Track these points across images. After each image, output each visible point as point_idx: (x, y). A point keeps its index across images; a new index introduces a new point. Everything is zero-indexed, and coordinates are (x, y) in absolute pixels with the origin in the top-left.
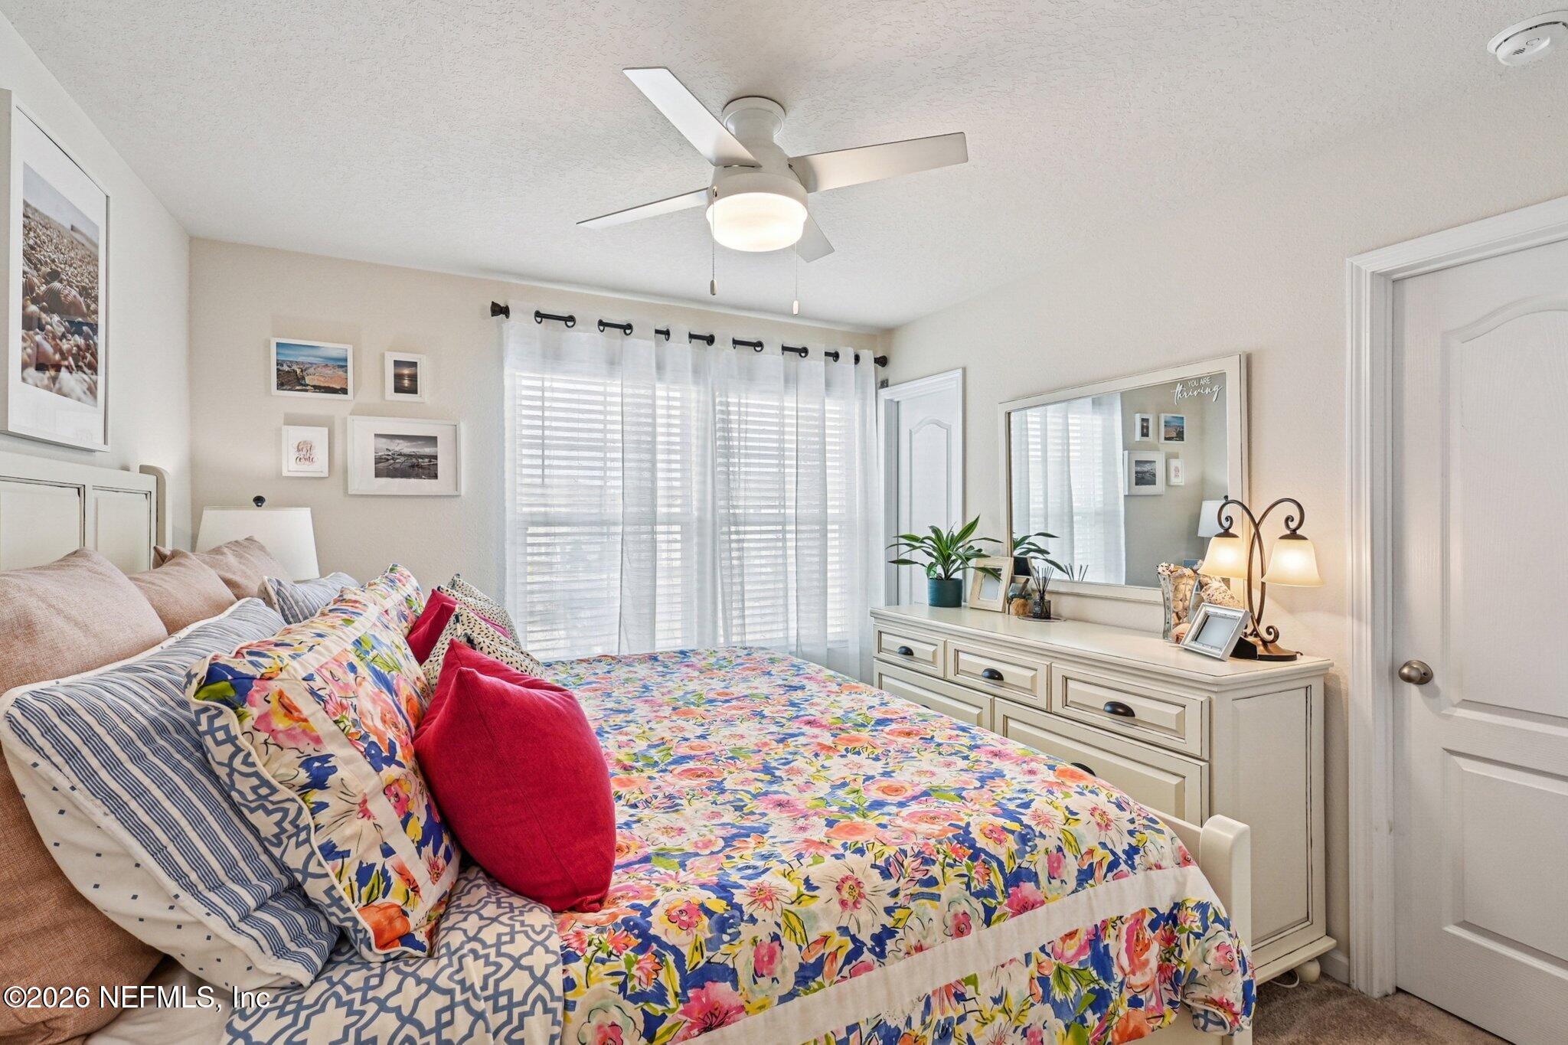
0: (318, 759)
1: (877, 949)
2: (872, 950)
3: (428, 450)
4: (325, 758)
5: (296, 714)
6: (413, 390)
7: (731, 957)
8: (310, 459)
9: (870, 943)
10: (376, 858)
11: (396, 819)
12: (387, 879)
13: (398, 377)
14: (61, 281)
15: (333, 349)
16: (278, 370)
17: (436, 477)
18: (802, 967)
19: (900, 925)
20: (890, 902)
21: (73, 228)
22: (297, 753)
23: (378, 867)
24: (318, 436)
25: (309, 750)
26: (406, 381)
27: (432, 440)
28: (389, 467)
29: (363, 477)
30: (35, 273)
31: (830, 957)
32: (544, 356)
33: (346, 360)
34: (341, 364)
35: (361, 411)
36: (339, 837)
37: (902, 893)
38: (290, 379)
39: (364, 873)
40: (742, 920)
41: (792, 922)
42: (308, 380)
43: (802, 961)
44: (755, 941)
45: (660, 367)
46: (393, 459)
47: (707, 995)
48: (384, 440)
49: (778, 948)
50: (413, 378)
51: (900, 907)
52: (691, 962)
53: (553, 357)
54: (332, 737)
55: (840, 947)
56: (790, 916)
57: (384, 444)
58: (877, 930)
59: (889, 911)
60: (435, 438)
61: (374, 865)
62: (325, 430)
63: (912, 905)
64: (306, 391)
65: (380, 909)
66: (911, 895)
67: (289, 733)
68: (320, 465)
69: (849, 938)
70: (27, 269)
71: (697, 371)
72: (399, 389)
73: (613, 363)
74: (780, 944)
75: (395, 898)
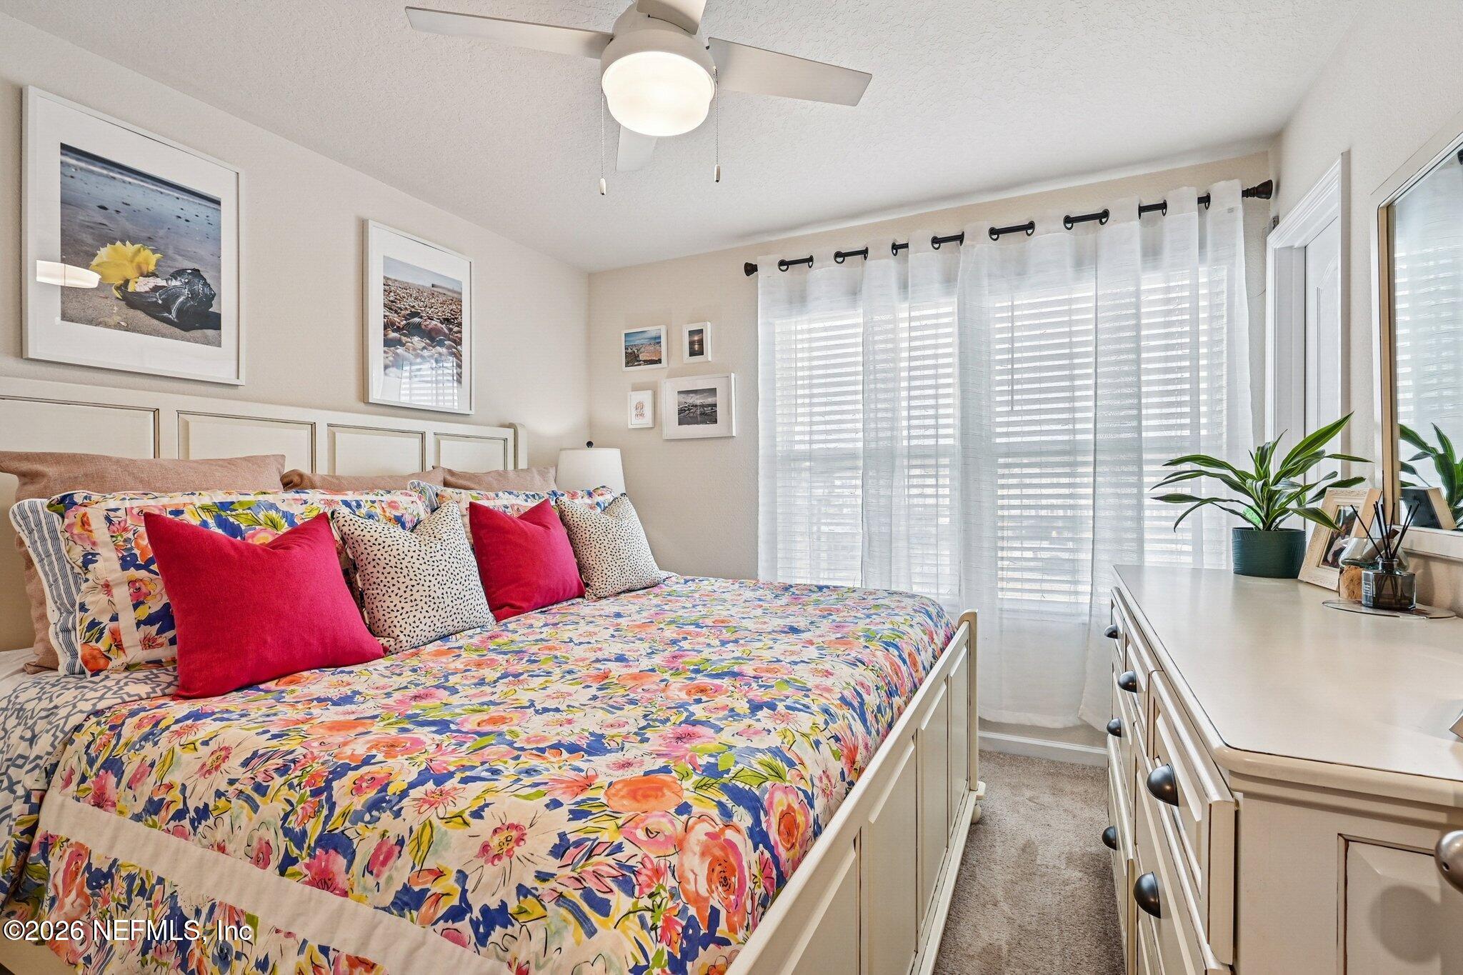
0: (92, 554)
1: (481, 930)
2: (475, 924)
3: (710, 400)
4: (94, 555)
5: (86, 527)
6: (701, 353)
7: (360, 838)
8: (642, 415)
9: (476, 913)
10: (105, 620)
11: (129, 602)
12: (101, 633)
13: (691, 343)
14: (421, 317)
15: (652, 330)
16: (626, 353)
17: (715, 422)
18: (406, 889)
19: (522, 918)
20: (530, 882)
21: (433, 286)
22: (82, 548)
23: (102, 626)
24: (646, 397)
25: (89, 548)
26: (696, 349)
27: (713, 391)
28: (687, 415)
29: (672, 427)
30: (396, 315)
31: (434, 897)
32: (791, 302)
33: (660, 337)
34: (657, 340)
35: (672, 375)
36: (88, 600)
37: (552, 884)
38: (632, 359)
39: (93, 624)
40: (391, 809)
41: (424, 840)
42: (641, 357)
43: (407, 882)
44: (384, 835)
45: (904, 286)
46: (689, 409)
47: (327, 861)
48: (683, 395)
49: (396, 853)
50: (701, 342)
51: (537, 897)
52: (333, 824)
53: (799, 300)
54: (105, 544)
55: (448, 894)
56: (428, 829)
57: (684, 398)
58: (494, 904)
59: (522, 891)
60: (714, 390)
61: (102, 623)
62: (650, 393)
63: (551, 906)
64: (640, 365)
65: (93, 649)
66: (561, 895)
67: (80, 536)
68: (647, 420)
69: (460, 889)
70: (387, 314)
71: (949, 279)
72: (692, 353)
73: (854, 292)
74: (400, 852)
75: (102, 646)
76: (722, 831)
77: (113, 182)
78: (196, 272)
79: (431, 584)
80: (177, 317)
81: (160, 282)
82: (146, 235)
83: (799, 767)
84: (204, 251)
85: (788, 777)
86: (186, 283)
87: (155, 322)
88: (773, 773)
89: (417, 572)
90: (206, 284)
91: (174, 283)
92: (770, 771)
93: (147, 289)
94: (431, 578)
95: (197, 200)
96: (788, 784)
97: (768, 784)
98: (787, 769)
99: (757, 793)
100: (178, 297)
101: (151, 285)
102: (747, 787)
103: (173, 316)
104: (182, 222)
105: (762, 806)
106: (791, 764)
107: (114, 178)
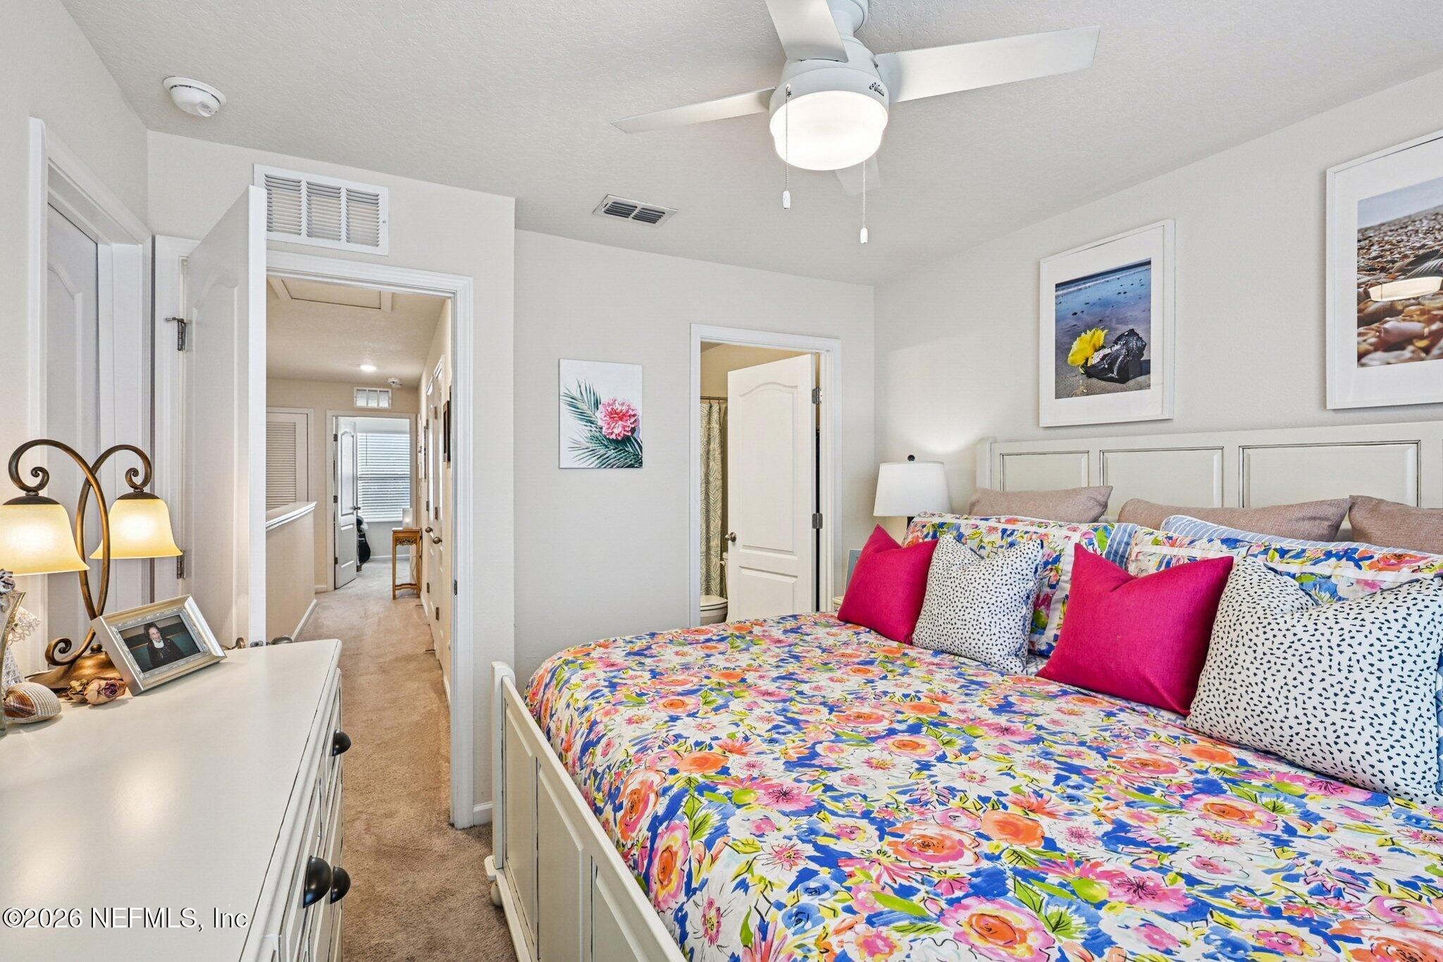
76: (653, 791)
77: (1080, 292)
78: (1132, 333)
79: (982, 611)
80: (1118, 374)
81: (1107, 351)
82: (1097, 320)
83: (708, 856)
84: (1136, 313)
85: (696, 842)
86: (1124, 344)
87: (1103, 383)
88: (697, 825)
89: (976, 597)
90: (1140, 339)
91: (1117, 347)
92: (699, 822)
93: (1098, 360)
94: (984, 605)
95: (1132, 271)
96: (690, 842)
97: (686, 820)
98: (703, 839)
99: (679, 812)
100: (1118, 358)
101: (1101, 356)
102: (683, 804)
103: (1115, 375)
104: (1122, 295)
105: (671, 819)
106: (709, 844)
107: (1080, 289)
